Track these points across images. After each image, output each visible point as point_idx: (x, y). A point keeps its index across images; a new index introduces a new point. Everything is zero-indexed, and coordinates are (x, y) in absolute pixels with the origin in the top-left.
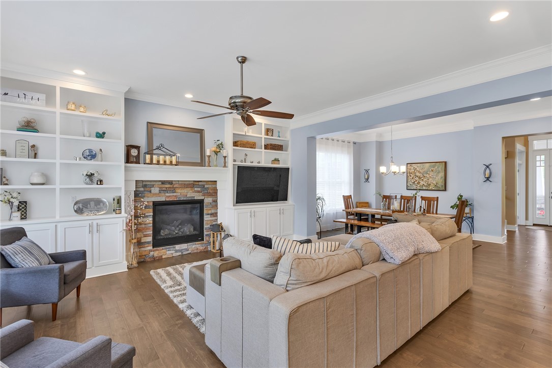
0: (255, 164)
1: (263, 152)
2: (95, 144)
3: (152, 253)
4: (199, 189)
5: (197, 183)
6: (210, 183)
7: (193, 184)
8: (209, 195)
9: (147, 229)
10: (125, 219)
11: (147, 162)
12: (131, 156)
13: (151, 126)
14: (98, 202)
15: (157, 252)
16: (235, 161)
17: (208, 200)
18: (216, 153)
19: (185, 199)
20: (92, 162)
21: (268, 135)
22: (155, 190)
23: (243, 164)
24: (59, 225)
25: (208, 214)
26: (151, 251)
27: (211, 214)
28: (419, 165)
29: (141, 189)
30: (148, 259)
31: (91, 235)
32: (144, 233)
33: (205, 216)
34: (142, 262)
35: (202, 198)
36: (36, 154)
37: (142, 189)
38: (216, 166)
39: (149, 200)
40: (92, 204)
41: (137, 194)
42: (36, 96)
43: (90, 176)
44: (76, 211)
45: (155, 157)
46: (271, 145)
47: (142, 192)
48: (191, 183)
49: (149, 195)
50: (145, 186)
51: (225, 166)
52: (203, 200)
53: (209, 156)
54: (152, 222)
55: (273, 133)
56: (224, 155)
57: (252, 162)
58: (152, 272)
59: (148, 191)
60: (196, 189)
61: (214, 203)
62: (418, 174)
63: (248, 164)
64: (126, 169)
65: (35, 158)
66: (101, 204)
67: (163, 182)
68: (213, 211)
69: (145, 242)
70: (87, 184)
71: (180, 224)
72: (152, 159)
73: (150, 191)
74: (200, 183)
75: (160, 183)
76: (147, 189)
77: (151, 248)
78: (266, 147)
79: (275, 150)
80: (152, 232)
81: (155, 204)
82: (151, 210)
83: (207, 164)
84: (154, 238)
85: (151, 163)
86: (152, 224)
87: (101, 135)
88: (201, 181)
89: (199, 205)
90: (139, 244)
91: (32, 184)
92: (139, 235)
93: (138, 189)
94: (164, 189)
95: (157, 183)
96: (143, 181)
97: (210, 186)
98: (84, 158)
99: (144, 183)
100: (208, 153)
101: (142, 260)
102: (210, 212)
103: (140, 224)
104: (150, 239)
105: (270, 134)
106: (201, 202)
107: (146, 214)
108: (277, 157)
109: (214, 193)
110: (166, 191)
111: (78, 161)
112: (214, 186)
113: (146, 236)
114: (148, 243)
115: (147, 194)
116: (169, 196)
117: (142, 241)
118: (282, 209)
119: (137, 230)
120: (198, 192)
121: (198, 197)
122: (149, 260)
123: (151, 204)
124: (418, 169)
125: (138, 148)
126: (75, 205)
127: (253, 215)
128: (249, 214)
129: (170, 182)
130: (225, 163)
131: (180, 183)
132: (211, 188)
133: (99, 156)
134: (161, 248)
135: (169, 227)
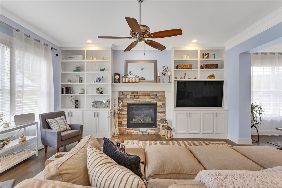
0: (192, 80)
1: (199, 71)
2: (101, 74)
3: (127, 130)
4: (153, 97)
5: (152, 93)
6: (160, 93)
7: (149, 94)
8: (160, 100)
9: (125, 117)
11: (123, 82)
12: (116, 79)
14: (101, 102)
15: (129, 130)
16: (176, 78)
17: (159, 104)
18: (164, 74)
19: (145, 102)
20: (99, 83)
21: (203, 58)
22: (128, 97)
23: (183, 80)
24: (84, 111)
25: (159, 112)
26: (126, 129)
27: (161, 112)
30: (125, 133)
32: (123, 119)
33: (157, 113)
34: (122, 134)
35: (156, 102)
36: (81, 81)
37: (122, 96)
38: (164, 82)
39: (126, 101)
40: (99, 102)
41: (120, 99)
42: (79, 56)
43: (98, 89)
44: (92, 106)
45: (127, 79)
46: (206, 65)
47: (122, 98)
48: (148, 93)
49: (125, 99)
50: (123, 95)
51: (170, 82)
52: (156, 103)
53: (159, 77)
54: (127, 114)
55: (208, 56)
56: (169, 75)
57: (190, 79)
59: (125, 97)
60: (151, 97)
61: (163, 106)
63: (187, 80)
64: (112, 86)
65: (81, 82)
66: (103, 103)
67: (133, 93)
68: (162, 111)
69: (124, 124)
70: (97, 93)
71: (144, 116)
72: (125, 80)
73: (126, 97)
74: (154, 93)
75: (131, 93)
76: (125, 96)
77: (126, 127)
78: (202, 67)
79: (210, 68)
80: (127, 119)
81: (129, 105)
82: (127, 107)
83: (158, 81)
84: (129, 122)
85: (125, 82)
86: (127, 115)
87: (102, 70)
88: (155, 92)
89: (154, 106)
90: (120, 124)
92: (120, 120)
93: (120, 96)
94: (133, 96)
95: (129, 93)
96: (122, 92)
97: (160, 95)
98: (96, 81)
99: (123, 93)
100: (158, 75)
101: (122, 133)
102: (160, 111)
103: (121, 114)
104: (126, 123)
105: (205, 57)
106: (155, 104)
107: (124, 109)
108: (212, 74)
109: (164, 99)
110: (135, 97)
111: (93, 83)
112: (163, 95)
113: (124, 121)
114: (125, 125)
115: (124, 99)
116: (136, 100)
117: (122, 123)
118: (215, 113)
119: (119, 117)
120: (153, 98)
121: (153, 101)
122: (125, 134)
123: (127, 104)
125: (119, 75)
126: (92, 103)
127: (188, 115)
129: (137, 93)
130: (170, 80)
131: (142, 93)
132: (161, 96)
133: (102, 80)
134: (132, 128)
135: (138, 117)
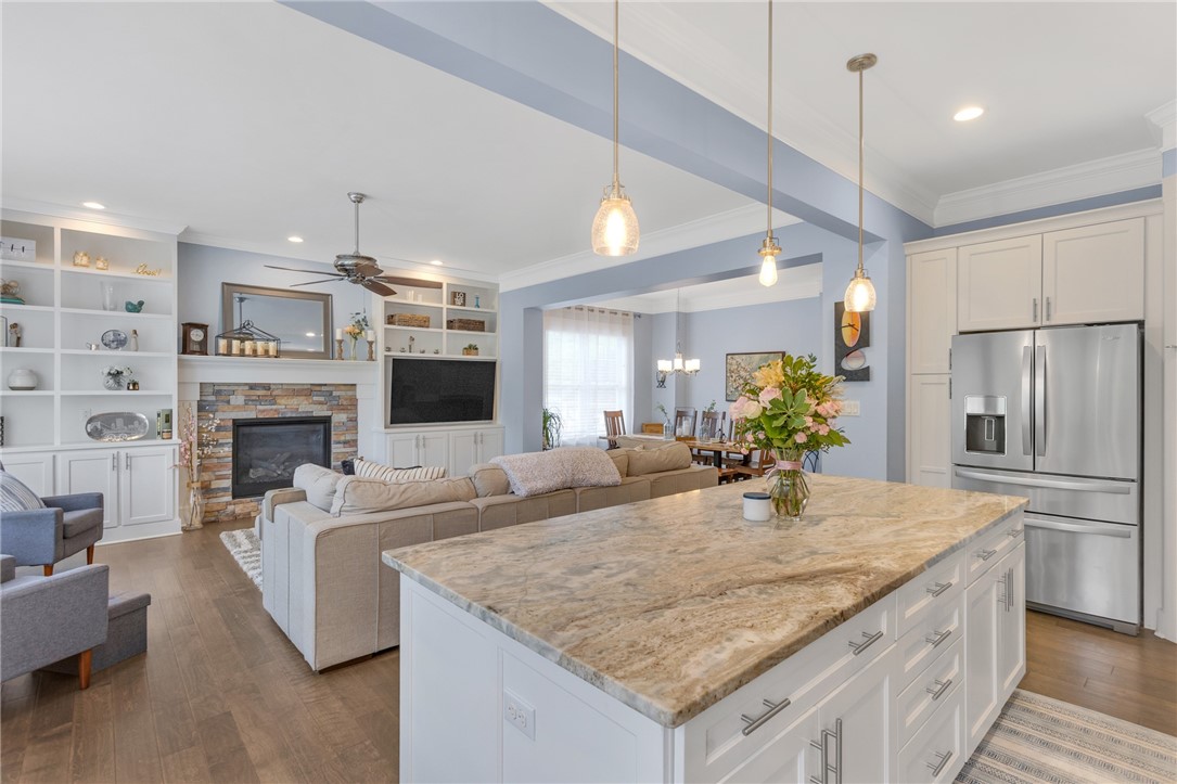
0: (429, 355)
1: (445, 335)
2: (124, 321)
3: (231, 508)
4: (322, 399)
5: (318, 388)
6: (343, 388)
7: (309, 391)
8: (342, 408)
9: (222, 466)
10: (177, 448)
11: (221, 352)
12: (192, 341)
13: (229, 289)
14: (130, 419)
15: (241, 506)
16: (388, 349)
17: (339, 418)
18: (355, 336)
19: (294, 415)
20: (120, 352)
21: (454, 303)
22: (237, 400)
23: (407, 355)
24: (60, 456)
25: (339, 443)
26: (228, 503)
27: (345, 443)
28: (744, 356)
29: (210, 398)
30: (223, 517)
31: (115, 472)
32: (218, 473)
33: (333, 446)
34: (214, 522)
35: (329, 413)
36: (19, 339)
37: (213, 398)
38: (355, 359)
39: (227, 415)
40: (120, 422)
41: (202, 407)
42: (20, 243)
43: (117, 375)
44: (89, 434)
45: (236, 343)
46: (460, 321)
47: (212, 404)
48: (306, 387)
49: (226, 407)
50: (217, 393)
51: (371, 359)
52: (330, 417)
53: (340, 342)
54: (231, 454)
55: (464, 300)
56: (370, 339)
57: (423, 352)
58: (223, 535)
59: (223, 401)
60: (315, 398)
61: (350, 424)
62: (743, 373)
63: (416, 355)
64: (181, 363)
65: (18, 345)
66: (136, 423)
67: (252, 387)
68: (348, 437)
69: (219, 489)
70: (110, 388)
71: (288, 459)
72: (230, 346)
73: (228, 402)
74: (323, 388)
75: (247, 388)
76: (222, 398)
77: (229, 498)
78: (450, 324)
79: (469, 330)
80: (230, 472)
81: (239, 425)
82: (230, 434)
83: (336, 355)
84: (235, 482)
85: (229, 354)
86: (231, 459)
87: (136, 308)
88: (325, 385)
89: (321, 427)
90: (206, 490)
91: (13, 389)
92: (206, 476)
93: (204, 398)
94: (254, 398)
95: (241, 388)
96: (214, 385)
97: (343, 393)
98: (105, 345)
99: (216, 388)
100: (338, 336)
101: (213, 519)
102: (342, 438)
103: (209, 457)
104: (228, 483)
105: (459, 301)
106: (326, 421)
107: (220, 441)
108: (473, 343)
109: (352, 405)
110: (259, 400)
111: (94, 351)
112: (350, 393)
113: (219, 478)
114: (225, 490)
115: (221, 406)
116: (264, 411)
117: (213, 487)
118: (479, 434)
119: (202, 468)
120: (320, 403)
121: (319, 411)
122: (226, 519)
123: (230, 424)
124: (743, 365)
125: (203, 327)
126: (89, 422)
127: (421, 443)
128: (414, 442)
129: (267, 387)
130: (371, 352)
131: (285, 387)
132: (345, 396)
133: (132, 342)
134: (248, 499)
135: (265, 464)
